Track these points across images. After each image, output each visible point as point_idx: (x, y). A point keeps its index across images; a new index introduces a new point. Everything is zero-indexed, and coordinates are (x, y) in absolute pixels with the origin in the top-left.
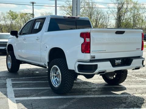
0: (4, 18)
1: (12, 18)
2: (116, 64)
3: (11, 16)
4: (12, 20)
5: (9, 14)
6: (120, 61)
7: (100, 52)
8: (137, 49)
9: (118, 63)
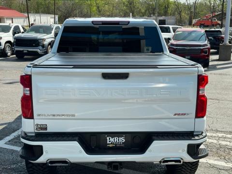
2: (111, 146)
6: (122, 140)
7: (60, 117)
8: (179, 114)
9: (116, 145)
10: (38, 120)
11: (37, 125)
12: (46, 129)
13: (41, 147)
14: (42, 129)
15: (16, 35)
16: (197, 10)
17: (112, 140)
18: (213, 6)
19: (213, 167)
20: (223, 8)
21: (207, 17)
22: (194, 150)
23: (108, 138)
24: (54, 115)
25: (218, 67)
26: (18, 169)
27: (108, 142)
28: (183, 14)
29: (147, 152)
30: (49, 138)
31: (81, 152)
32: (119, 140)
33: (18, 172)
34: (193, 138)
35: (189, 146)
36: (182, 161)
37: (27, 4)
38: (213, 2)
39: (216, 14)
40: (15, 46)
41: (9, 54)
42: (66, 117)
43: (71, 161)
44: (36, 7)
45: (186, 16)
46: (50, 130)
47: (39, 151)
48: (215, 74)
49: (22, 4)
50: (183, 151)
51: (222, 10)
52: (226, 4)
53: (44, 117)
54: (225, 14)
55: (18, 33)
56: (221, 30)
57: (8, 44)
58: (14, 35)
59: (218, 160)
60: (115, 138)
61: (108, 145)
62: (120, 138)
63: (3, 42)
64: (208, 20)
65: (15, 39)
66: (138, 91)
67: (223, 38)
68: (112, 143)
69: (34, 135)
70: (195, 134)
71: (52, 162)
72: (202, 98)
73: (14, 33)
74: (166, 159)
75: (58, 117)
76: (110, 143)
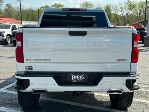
0: (122, 8)
1: (129, 8)
2: (74, 81)
3: (129, 6)
4: (129, 10)
5: (127, 4)
6: (82, 77)
7: (41, 61)
8: (120, 60)
9: (78, 80)
10: (27, 63)
11: (26, 66)
12: (32, 69)
13: (28, 80)
14: (29, 69)
15: (14, 31)
16: (129, 19)
17: (75, 77)
18: (139, 16)
19: (143, 104)
20: (145, 18)
21: (135, 23)
22: (130, 84)
23: (73, 76)
24: (37, 60)
25: (143, 50)
26: (13, 103)
27: (73, 79)
28: (120, 21)
29: (99, 84)
30: (34, 75)
31: (54, 84)
32: (80, 77)
33: (13, 105)
34: (129, 76)
35: (127, 81)
36: (122, 91)
37: (21, 15)
38: (139, 14)
39: (141, 21)
40: (13, 37)
41: (9, 43)
42: (45, 61)
43: (48, 90)
44: (27, 17)
45: (122, 23)
46: (34, 70)
47: (27, 83)
48: (141, 54)
49: (18, 15)
50: (123, 84)
51: (145, 19)
52: (148, 15)
53: (30, 61)
54: (147, 21)
55: (15, 29)
56: (144, 28)
57: (8, 36)
58: (12, 30)
59: (146, 100)
60: (78, 76)
61: (73, 81)
62: (81, 76)
63: (5, 35)
64: (136, 24)
65: (13, 33)
66: (93, 44)
67: (146, 33)
68: (75, 80)
69: (24, 73)
70: (131, 73)
71: (35, 91)
72: (136, 50)
73: (13, 30)
74: (111, 90)
75: (40, 61)
76: (74, 79)
